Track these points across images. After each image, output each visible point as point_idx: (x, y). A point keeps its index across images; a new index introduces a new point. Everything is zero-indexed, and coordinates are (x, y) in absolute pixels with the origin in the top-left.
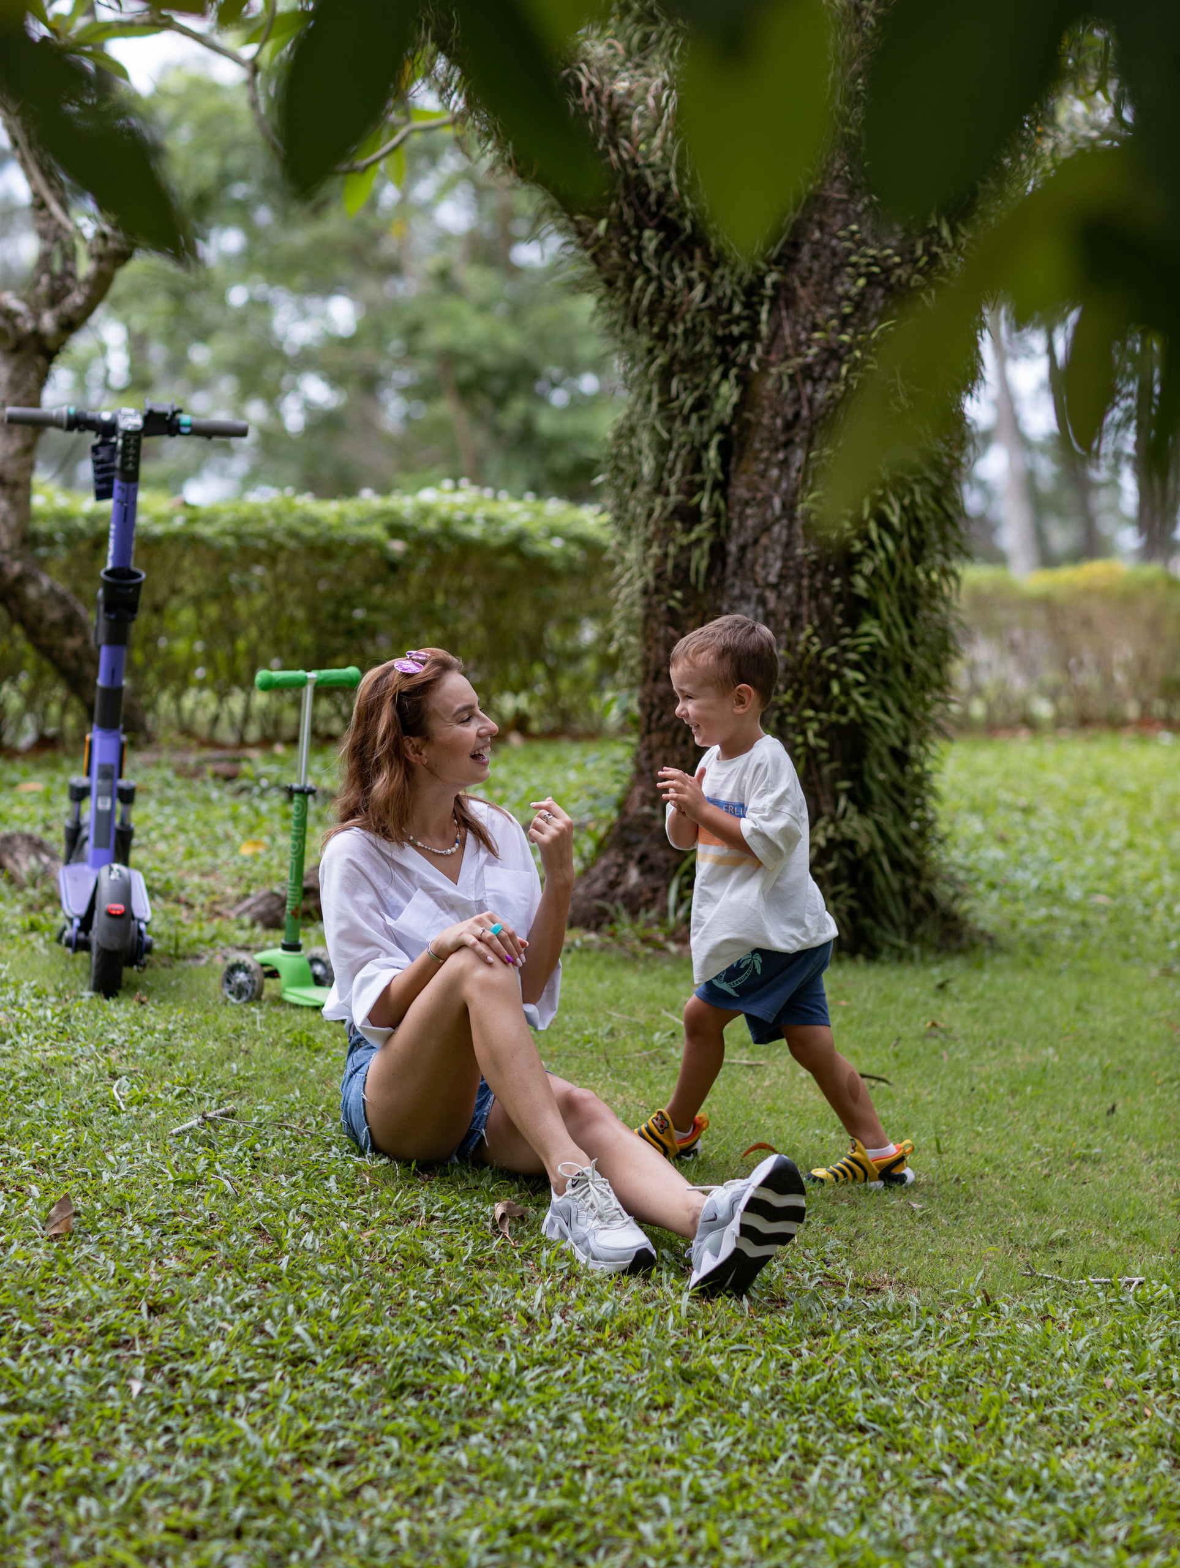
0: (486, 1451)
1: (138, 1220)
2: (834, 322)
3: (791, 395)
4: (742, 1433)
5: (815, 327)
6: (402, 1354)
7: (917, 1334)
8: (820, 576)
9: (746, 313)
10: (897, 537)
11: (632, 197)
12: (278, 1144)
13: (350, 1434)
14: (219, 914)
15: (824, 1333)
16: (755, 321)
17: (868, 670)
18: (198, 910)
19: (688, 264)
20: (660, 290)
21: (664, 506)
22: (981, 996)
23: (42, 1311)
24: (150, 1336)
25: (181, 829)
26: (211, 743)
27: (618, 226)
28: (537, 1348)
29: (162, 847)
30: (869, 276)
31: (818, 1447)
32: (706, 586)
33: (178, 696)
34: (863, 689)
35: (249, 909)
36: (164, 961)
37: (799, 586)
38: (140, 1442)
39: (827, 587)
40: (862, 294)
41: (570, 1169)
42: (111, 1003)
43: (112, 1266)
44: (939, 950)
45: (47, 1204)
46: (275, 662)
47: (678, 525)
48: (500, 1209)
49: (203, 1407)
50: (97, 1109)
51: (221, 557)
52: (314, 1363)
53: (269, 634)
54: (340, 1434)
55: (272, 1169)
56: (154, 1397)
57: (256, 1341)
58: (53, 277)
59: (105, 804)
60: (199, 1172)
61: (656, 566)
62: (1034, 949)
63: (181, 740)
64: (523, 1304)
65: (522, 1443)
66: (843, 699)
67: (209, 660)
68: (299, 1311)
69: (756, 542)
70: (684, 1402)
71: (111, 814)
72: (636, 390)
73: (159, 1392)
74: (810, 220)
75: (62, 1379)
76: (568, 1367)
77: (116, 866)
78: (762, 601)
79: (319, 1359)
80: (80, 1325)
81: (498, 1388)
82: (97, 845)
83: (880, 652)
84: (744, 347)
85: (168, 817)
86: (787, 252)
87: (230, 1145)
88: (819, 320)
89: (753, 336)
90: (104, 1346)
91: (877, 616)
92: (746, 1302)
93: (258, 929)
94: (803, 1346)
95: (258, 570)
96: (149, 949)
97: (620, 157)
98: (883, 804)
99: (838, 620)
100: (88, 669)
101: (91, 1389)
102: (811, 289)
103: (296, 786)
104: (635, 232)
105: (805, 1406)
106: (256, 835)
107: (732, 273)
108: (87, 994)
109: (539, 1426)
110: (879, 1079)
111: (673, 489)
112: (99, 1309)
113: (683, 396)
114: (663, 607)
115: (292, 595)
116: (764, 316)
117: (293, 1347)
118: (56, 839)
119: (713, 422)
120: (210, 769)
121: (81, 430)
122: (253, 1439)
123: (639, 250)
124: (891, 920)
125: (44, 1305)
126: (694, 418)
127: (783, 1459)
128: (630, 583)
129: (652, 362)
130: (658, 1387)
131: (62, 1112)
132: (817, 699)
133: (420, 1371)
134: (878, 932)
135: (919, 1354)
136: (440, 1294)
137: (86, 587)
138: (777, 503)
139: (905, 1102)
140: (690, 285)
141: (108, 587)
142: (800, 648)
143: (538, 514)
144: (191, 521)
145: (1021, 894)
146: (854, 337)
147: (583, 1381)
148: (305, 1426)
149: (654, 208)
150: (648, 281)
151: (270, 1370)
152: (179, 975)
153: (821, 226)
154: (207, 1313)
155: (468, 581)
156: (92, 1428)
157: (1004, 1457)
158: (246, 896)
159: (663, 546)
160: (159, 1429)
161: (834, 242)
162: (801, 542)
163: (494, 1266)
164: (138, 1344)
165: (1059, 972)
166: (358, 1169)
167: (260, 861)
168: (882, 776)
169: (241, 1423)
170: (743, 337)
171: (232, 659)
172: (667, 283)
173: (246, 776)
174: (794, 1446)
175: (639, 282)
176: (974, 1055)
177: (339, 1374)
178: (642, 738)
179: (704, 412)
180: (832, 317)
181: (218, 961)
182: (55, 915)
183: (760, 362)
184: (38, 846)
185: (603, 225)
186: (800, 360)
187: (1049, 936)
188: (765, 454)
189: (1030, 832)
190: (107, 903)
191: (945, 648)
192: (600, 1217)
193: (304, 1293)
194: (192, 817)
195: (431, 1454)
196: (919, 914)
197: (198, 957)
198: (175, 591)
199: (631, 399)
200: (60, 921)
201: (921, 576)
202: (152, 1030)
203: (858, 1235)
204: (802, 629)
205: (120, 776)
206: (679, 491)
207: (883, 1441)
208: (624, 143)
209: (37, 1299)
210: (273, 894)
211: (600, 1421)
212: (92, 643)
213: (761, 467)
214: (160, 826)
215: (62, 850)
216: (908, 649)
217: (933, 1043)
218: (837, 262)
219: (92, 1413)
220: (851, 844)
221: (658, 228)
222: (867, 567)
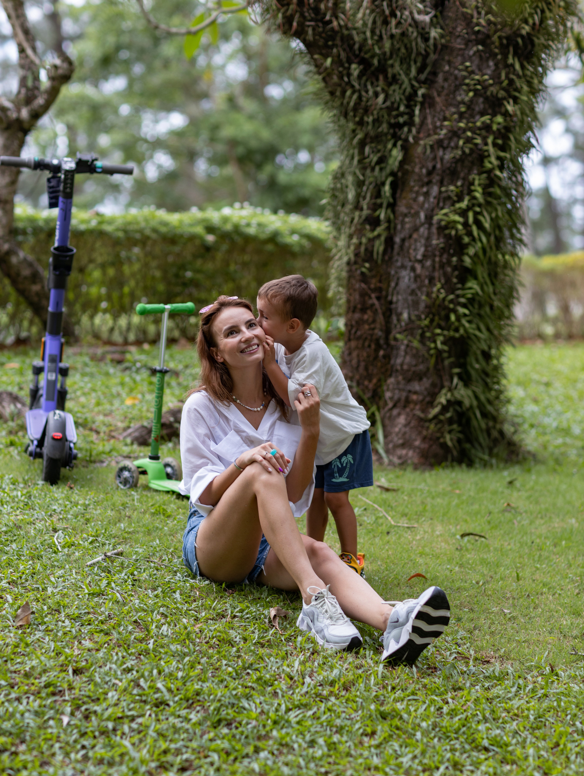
0: (270, 763)
1: (68, 616)
2: (456, 116)
3: (431, 156)
4: (417, 752)
5: (445, 119)
6: (219, 700)
7: (514, 690)
8: (445, 256)
9: (407, 111)
10: (488, 235)
11: (345, 46)
12: (147, 572)
13: (190, 750)
14: (113, 437)
15: (460, 689)
16: (411, 115)
17: (470, 307)
18: (102, 435)
19: (375, 83)
20: (360, 97)
21: (360, 217)
22: (532, 488)
23: (11, 672)
24: (73, 688)
25: (93, 390)
26: (109, 343)
27: (338, 62)
28: (297, 697)
29: (83, 400)
30: (475, 91)
31: (462, 761)
32: (383, 260)
33: (92, 317)
34: (468, 318)
35: (130, 435)
36: (84, 463)
37: (434, 261)
38: (67, 754)
39: (449, 262)
40: (471, 101)
41: (314, 590)
42: (54, 488)
43: (52, 645)
44: (506, 461)
45: (16, 607)
46: (144, 299)
47: (368, 227)
48: (273, 612)
49: (104, 733)
50: (45, 550)
51: (116, 243)
52: (168, 705)
53: (141, 284)
54: (184, 750)
55: (144, 586)
56: (77, 727)
57: (135, 692)
58: (28, 89)
59: (52, 376)
60: (103, 587)
61: (355, 249)
62: (558, 462)
63: (93, 341)
64: (288, 670)
65: (290, 757)
66: (457, 324)
67: (109, 298)
68: (159, 673)
69: (410, 236)
70: (382, 731)
71: (55, 382)
72: (345, 153)
73: (79, 723)
74: (443, 59)
75: (22, 715)
76: (315, 709)
77: (58, 412)
78: (413, 269)
79: (171, 703)
80: (33, 681)
81: (275, 722)
82: (48, 399)
83: (477, 298)
84: (406, 129)
85: (86, 383)
86: (430, 77)
87: (120, 572)
88: (448, 114)
89: (410, 123)
90: (47, 694)
91: (476, 278)
92: (414, 669)
93: (135, 447)
94: (449, 697)
95: (136, 250)
96: (75, 457)
97: (339, 24)
98: (477, 381)
99: (455, 280)
100: (44, 302)
101: (39, 721)
102: (443, 98)
103: (158, 368)
104: (346, 65)
105: (453, 735)
106: (134, 394)
107: (400, 88)
108: (41, 482)
109: (300, 746)
110: (481, 536)
111: (365, 207)
112: (45, 671)
113: (371, 156)
114: (358, 272)
115: (154, 264)
116: (417, 112)
117: (156, 696)
118: (25, 395)
119: (388, 170)
120: (109, 357)
121: (42, 170)
122: (133, 753)
123: (349, 75)
124: (480, 445)
125: (13, 669)
126: (377, 169)
127: (442, 769)
128: (340, 258)
129: (354, 137)
130: (368, 722)
131: (26, 552)
132: (443, 323)
133: (230, 711)
134: (473, 451)
135: (516, 703)
136: (240, 663)
137: (43, 257)
138: (422, 215)
139: (496, 549)
140: (376, 95)
141: (55, 257)
142: (434, 295)
143: (285, 222)
144: (100, 223)
145: (548, 431)
146: (467, 124)
147: (324, 718)
148: (164, 745)
149: (357, 52)
150: (353, 93)
151: (143, 709)
152: (92, 472)
153: (449, 63)
154: (106, 674)
155: (247, 258)
156: (40, 746)
157: (570, 769)
158: (129, 427)
159: (359, 238)
160: (79, 747)
161: (456, 72)
162: (435, 237)
163: (270, 646)
164: (67, 693)
165: (573, 474)
166: (192, 587)
167: (136, 408)
168: (477, 366)
169: (126, 743)
170: (405, 124)
171: (121, 297)
172: (363, 93)
173: (128, 361)
174: (448, 760)
175: (348, 93)
176: (531, 523)
177: (183, 713)
178: (346, 344)
179: (383, 165)
180: (454, 113)
181: (113, 464)
182: (24, 436)
183: (414, 138)
184: (15, 399)
185: (329, 61)
186: (436, 137)
187: (564, 454)
188: (416, 188)
189: (550, 396)
190: (52, 432)
191: (511, 296)
192: (331, 618)
193: (162, 662)
194: (99, 383)
195: (237, 764)
196: (496, 442)
197: (102, 462)
198: (91, 261)
199: (342, 158)
200: (26, 441)
201: (500, 256)
202: (77, 504)
203: (475, 628)
204: (435, 285)
205: (61, 361)
206: (368, 208)
207: (499, 757)
208: (342, 16)
209: (9, 665)
210: (143, 427)
211: (334, 743)
212: (46, 288)
213: (414, 195)
214: (82, 388)
215: (28, 401)
216: (493, 296)
217: (508, 515)
218: (457, 83)
219: (39, 736)
220: (459, 403)
221: (359, 63)
222: (471, 251)
